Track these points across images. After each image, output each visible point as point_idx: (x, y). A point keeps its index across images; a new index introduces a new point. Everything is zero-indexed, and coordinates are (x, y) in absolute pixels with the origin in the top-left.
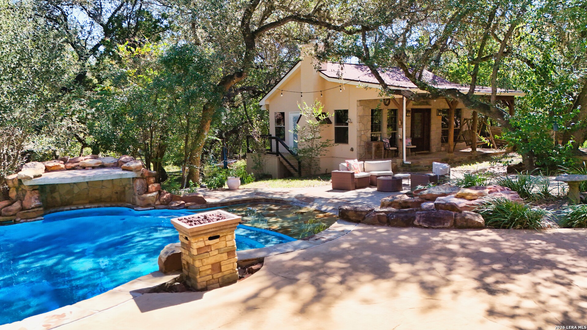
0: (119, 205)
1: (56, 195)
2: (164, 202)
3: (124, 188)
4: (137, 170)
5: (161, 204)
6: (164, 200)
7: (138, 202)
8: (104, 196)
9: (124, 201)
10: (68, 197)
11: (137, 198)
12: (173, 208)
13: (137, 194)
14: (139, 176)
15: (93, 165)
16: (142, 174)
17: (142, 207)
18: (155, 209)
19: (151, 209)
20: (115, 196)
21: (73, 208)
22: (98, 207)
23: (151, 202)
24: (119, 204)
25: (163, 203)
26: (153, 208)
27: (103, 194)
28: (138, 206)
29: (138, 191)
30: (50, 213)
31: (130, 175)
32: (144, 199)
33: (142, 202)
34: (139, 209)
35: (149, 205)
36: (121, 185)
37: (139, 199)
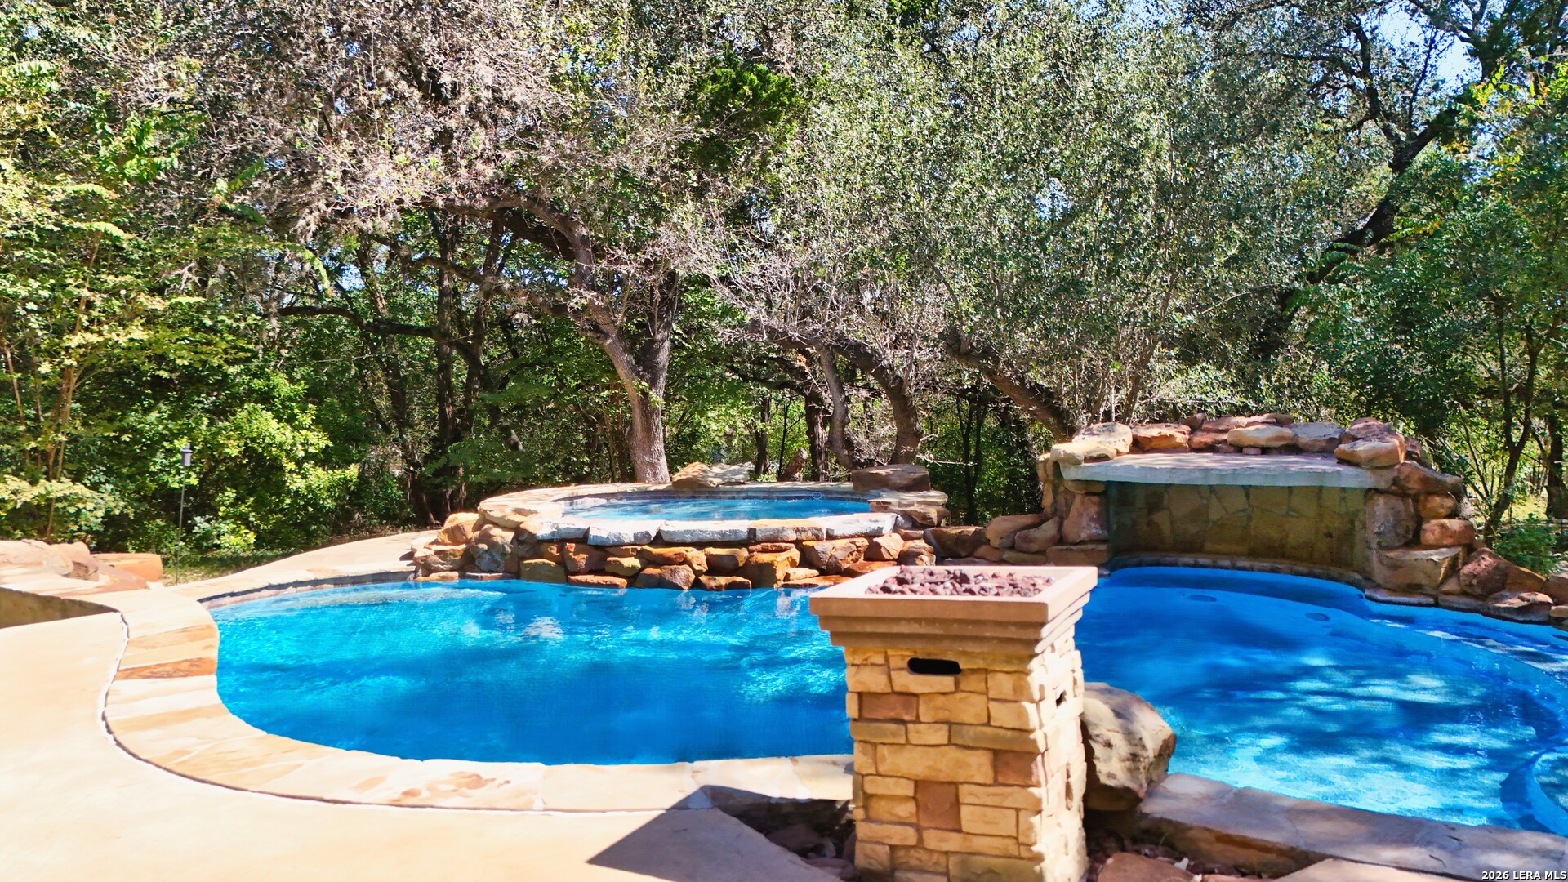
0: (1335, 575)
1: (1160, 517)
2: (1471, 585)
3: (1352, 522)
4: (1374, 463)
5: (1464, 594)
6: (1475, 582)
7: (1379, 572)
8: (1292, 540)
9: (1349, 565)
10: (1193, 529)
11: (1375, 559)
12: (1499, 615)
13: (1374, 545)
14: (1383, 485)
15: (1262, 443)
16: (1395, 481)
17: (1392, 591)
18: (1436, 605)
19: (1420, 605)
20: (1323, 546)
21: (1202, 561)
22: (1273, 571)
23: (1421, 579)
24: (1334, 571)
25: (1469, 590)
26: (1431, 600)
27: (1291, 535)
28: (1378, 586)
29: (1379, 534)
30: (1140, 565)
31: (1351, 478)
32: (1395, 566)
33: (1388, 573)
34: (1380, 595)
35: (1413, 588)
36: (1343, 510)
37: (1380, 561)
